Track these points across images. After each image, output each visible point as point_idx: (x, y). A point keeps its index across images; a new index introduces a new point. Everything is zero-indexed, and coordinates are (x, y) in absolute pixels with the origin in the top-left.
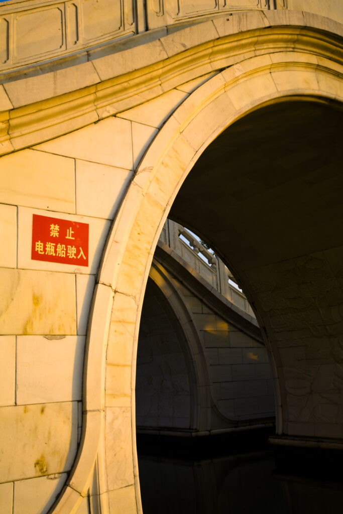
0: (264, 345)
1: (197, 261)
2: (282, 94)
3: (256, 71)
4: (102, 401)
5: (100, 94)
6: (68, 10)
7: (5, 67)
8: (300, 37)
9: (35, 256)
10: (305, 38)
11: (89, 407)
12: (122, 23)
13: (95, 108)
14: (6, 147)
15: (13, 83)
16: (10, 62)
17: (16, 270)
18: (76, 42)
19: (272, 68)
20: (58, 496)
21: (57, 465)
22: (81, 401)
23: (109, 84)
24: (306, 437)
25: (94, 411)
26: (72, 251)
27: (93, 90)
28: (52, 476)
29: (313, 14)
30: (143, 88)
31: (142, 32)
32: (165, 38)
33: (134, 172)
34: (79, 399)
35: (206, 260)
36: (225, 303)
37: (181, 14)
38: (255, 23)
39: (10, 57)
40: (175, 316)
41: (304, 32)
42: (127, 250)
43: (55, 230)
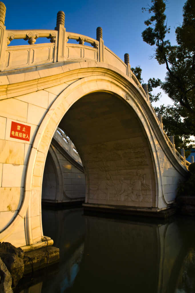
0: (84, 173)
1: (63, 141)
2: (99, 89)
3: (92, 80)
4: (31, 188)
5: (39, 82)
6: (31, 51)
7: (7, 68)
8: (107, 72)
9: (11, 136)
10: (108, 72)
11: (26, 189)
12: (49, 58)
13: (37, 86)
14: (5, 97)
15: (10, 75)
16: (9, 67)
17: (4, 140)
18: (32, 63)
19: (97, 80)
20: (15, 218)
21: (15, 207)
22: (24, 187)
23: (43, 79)
24: (95, 204)
25: (28, 191)
26: (24, 135)
27: (37, 80)
28: (13, 211)
29: (111, 66)
30: (54, 81)
31: (55, 62)
32: (63, 66)
33: (48, 110)
34: (23, 186)
35: (66, 141)
36: (71, 157)
37: (69, 58)
38: (93, 65)
39: (9, 65)
40: (53, 160)
41: (108, 71)
42: (43, 137)
43: (19, 128)
